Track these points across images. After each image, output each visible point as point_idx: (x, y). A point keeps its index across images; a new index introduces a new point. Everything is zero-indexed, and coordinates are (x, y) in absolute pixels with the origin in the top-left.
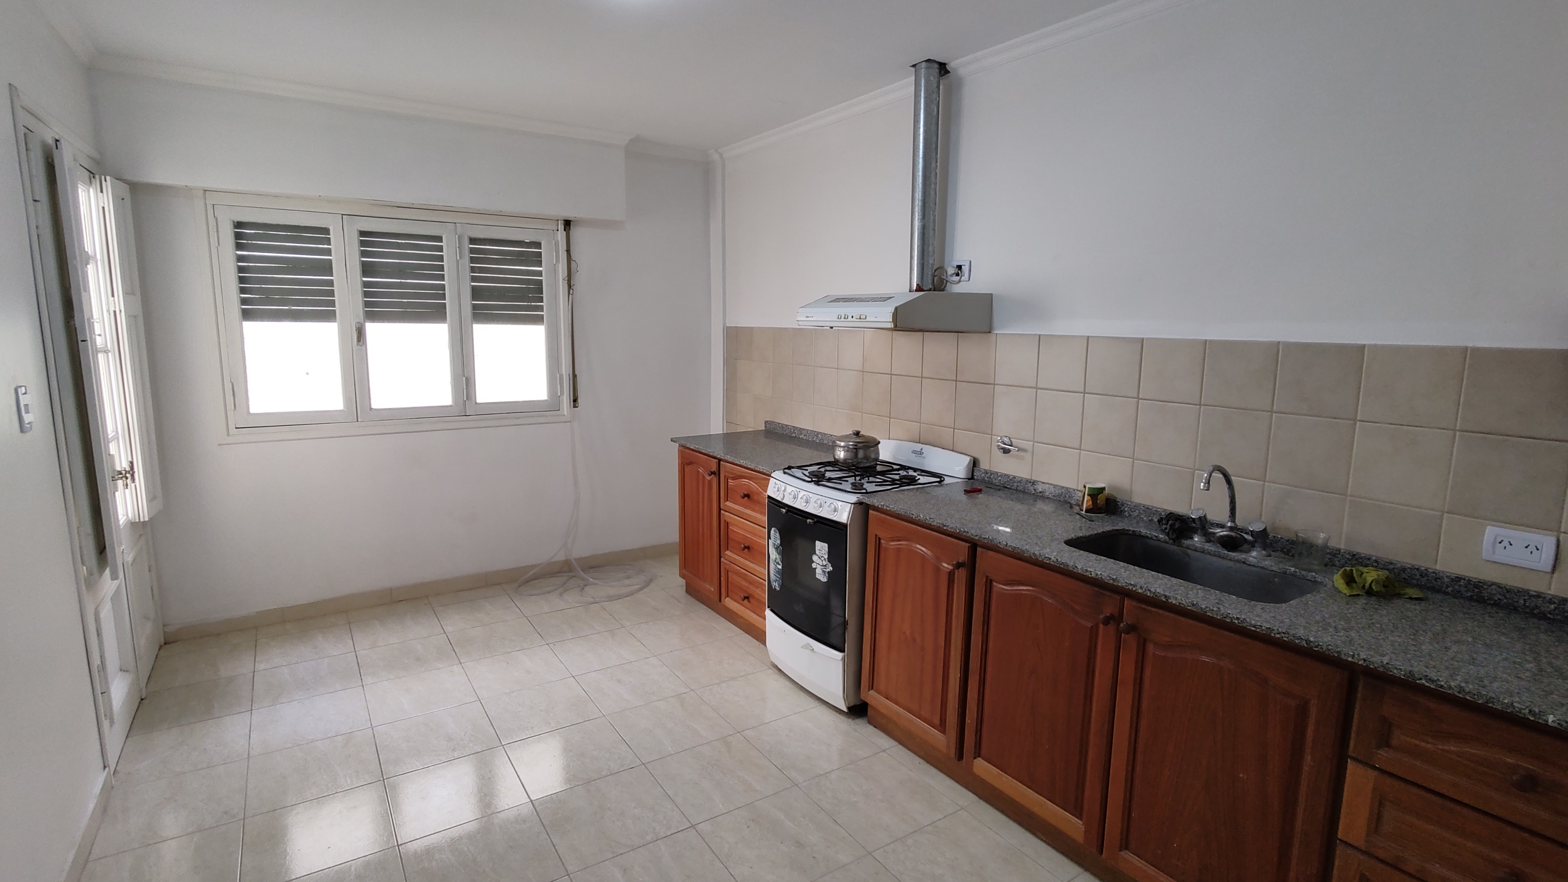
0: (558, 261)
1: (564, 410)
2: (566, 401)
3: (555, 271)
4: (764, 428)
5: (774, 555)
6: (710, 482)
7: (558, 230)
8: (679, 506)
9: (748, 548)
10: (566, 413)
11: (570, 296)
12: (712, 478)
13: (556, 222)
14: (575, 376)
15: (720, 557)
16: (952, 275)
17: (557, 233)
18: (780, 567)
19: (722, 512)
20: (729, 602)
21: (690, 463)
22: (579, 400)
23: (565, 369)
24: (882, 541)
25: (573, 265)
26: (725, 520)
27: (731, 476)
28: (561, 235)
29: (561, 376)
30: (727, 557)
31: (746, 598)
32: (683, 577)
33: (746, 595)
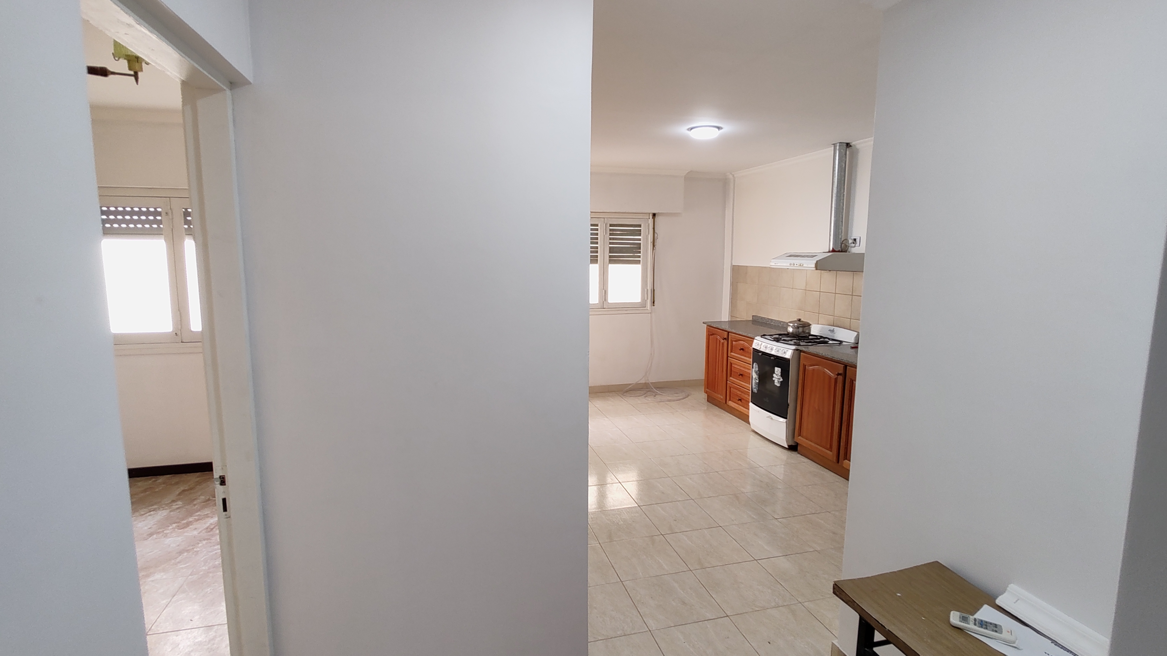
0: (649, 233)
1: (647, 307)
2: (649, 302)
3: (647, 239)
4: (751, 319)
5: (755, 376)
6: (723, 344)
7: (649, 218)
8: (706, 355)
9: (742, 375)
10: (648, 309)
11: (654, 251)
12: (724, 342)
13: (648, 215)
14: (654, 290)
15: (727, 380)
16: (851, 243)
17: (649, 220)
18: (757, 381)
19: (729, 358)
20: (731, 403)
21: (713, 334)
22: (655, 302)
23: (649, 287)
24: (806, 367)
25: (656, 235)
26: (730, 362)
27: (735, 340)
28: (651, 221)
29: (647, 290)
30: (730, 381)
31: (740, 400)
32: (706, 393)
33: (740, 398)
